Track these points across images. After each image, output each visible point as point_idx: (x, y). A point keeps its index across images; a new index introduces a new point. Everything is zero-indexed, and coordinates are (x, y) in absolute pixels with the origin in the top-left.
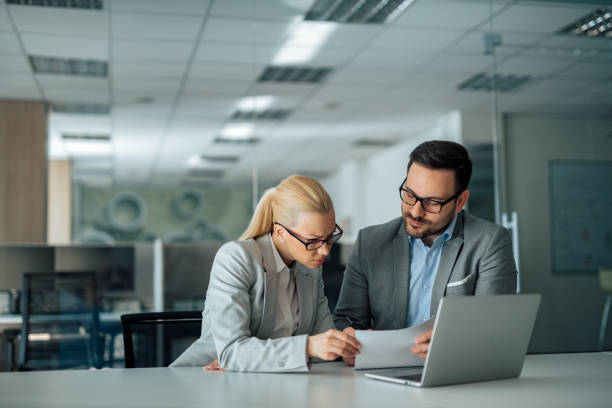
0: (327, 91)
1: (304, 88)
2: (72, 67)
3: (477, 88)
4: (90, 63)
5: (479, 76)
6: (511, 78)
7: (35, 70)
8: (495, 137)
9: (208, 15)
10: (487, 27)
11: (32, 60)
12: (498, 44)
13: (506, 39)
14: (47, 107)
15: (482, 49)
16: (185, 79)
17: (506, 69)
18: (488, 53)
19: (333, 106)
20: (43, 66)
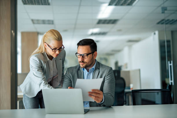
0: (117, 26)
1: (110, 26)
2: (44, 22)
3: (162, 23)
4: (49, 21)
5: (163, 20)
6: (173, 20)
7: (34, 23)
8: (170, 38)
9: (80, 6)
10: (163, 6)
11: (32, 20)
12: (166, 10)
13: (168, 9)
14: (38, 33)
15: (161, 12)
16: (76, 24)
17: (171, 18)
18: (162, 13)
19: (120, 30)
20: (35, 22)
